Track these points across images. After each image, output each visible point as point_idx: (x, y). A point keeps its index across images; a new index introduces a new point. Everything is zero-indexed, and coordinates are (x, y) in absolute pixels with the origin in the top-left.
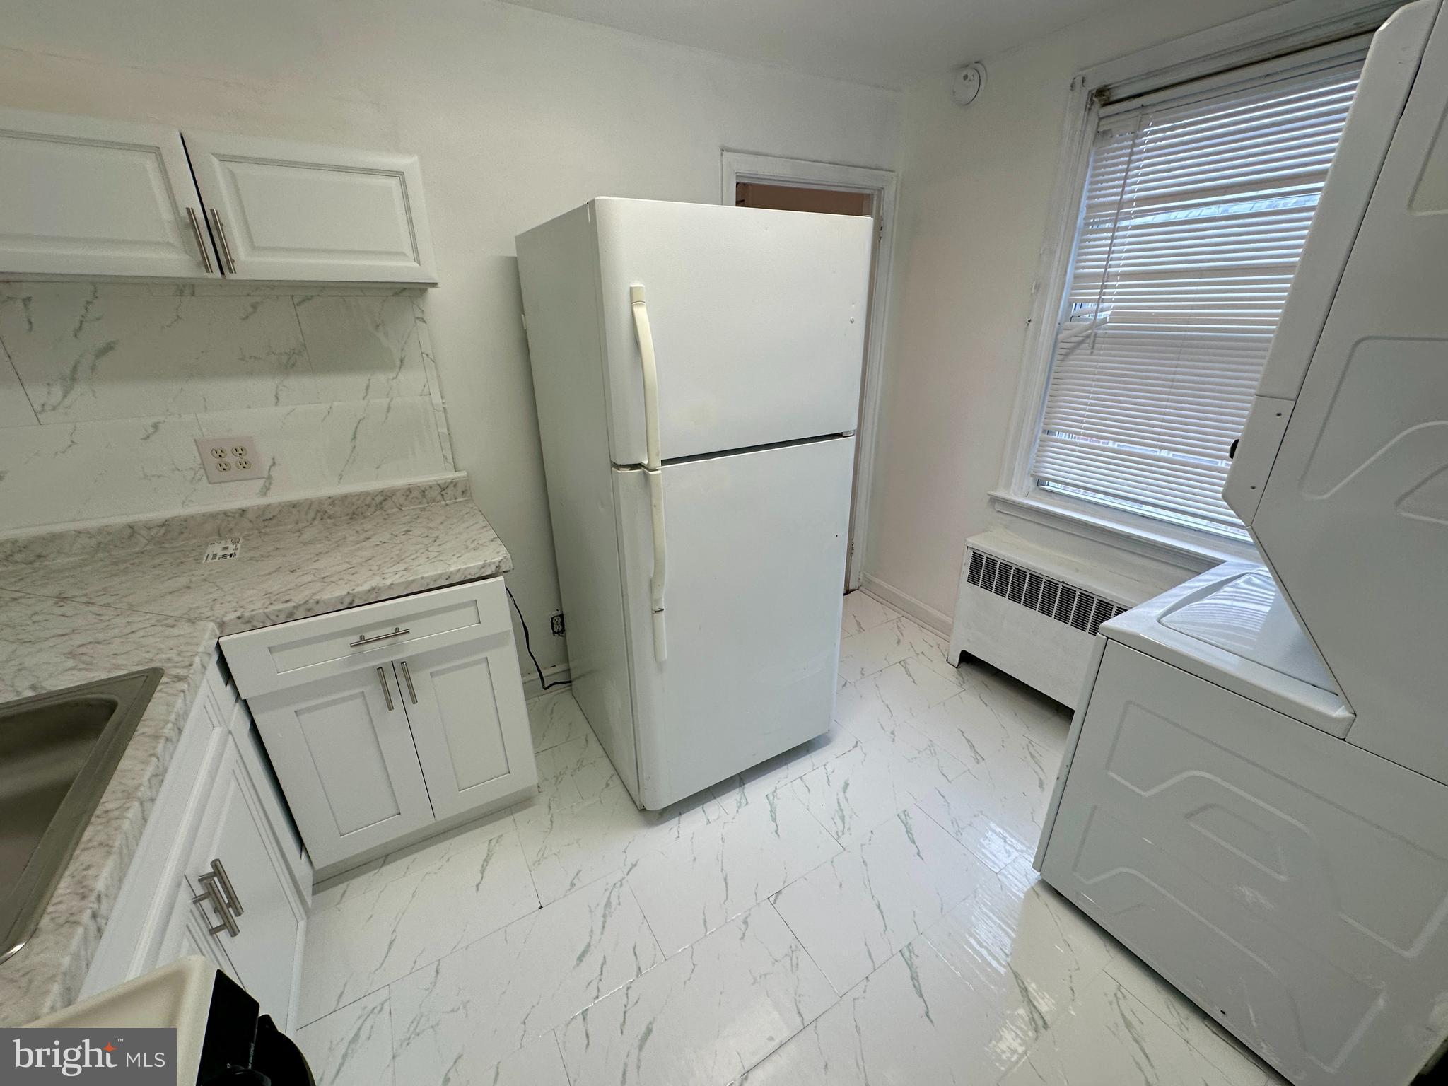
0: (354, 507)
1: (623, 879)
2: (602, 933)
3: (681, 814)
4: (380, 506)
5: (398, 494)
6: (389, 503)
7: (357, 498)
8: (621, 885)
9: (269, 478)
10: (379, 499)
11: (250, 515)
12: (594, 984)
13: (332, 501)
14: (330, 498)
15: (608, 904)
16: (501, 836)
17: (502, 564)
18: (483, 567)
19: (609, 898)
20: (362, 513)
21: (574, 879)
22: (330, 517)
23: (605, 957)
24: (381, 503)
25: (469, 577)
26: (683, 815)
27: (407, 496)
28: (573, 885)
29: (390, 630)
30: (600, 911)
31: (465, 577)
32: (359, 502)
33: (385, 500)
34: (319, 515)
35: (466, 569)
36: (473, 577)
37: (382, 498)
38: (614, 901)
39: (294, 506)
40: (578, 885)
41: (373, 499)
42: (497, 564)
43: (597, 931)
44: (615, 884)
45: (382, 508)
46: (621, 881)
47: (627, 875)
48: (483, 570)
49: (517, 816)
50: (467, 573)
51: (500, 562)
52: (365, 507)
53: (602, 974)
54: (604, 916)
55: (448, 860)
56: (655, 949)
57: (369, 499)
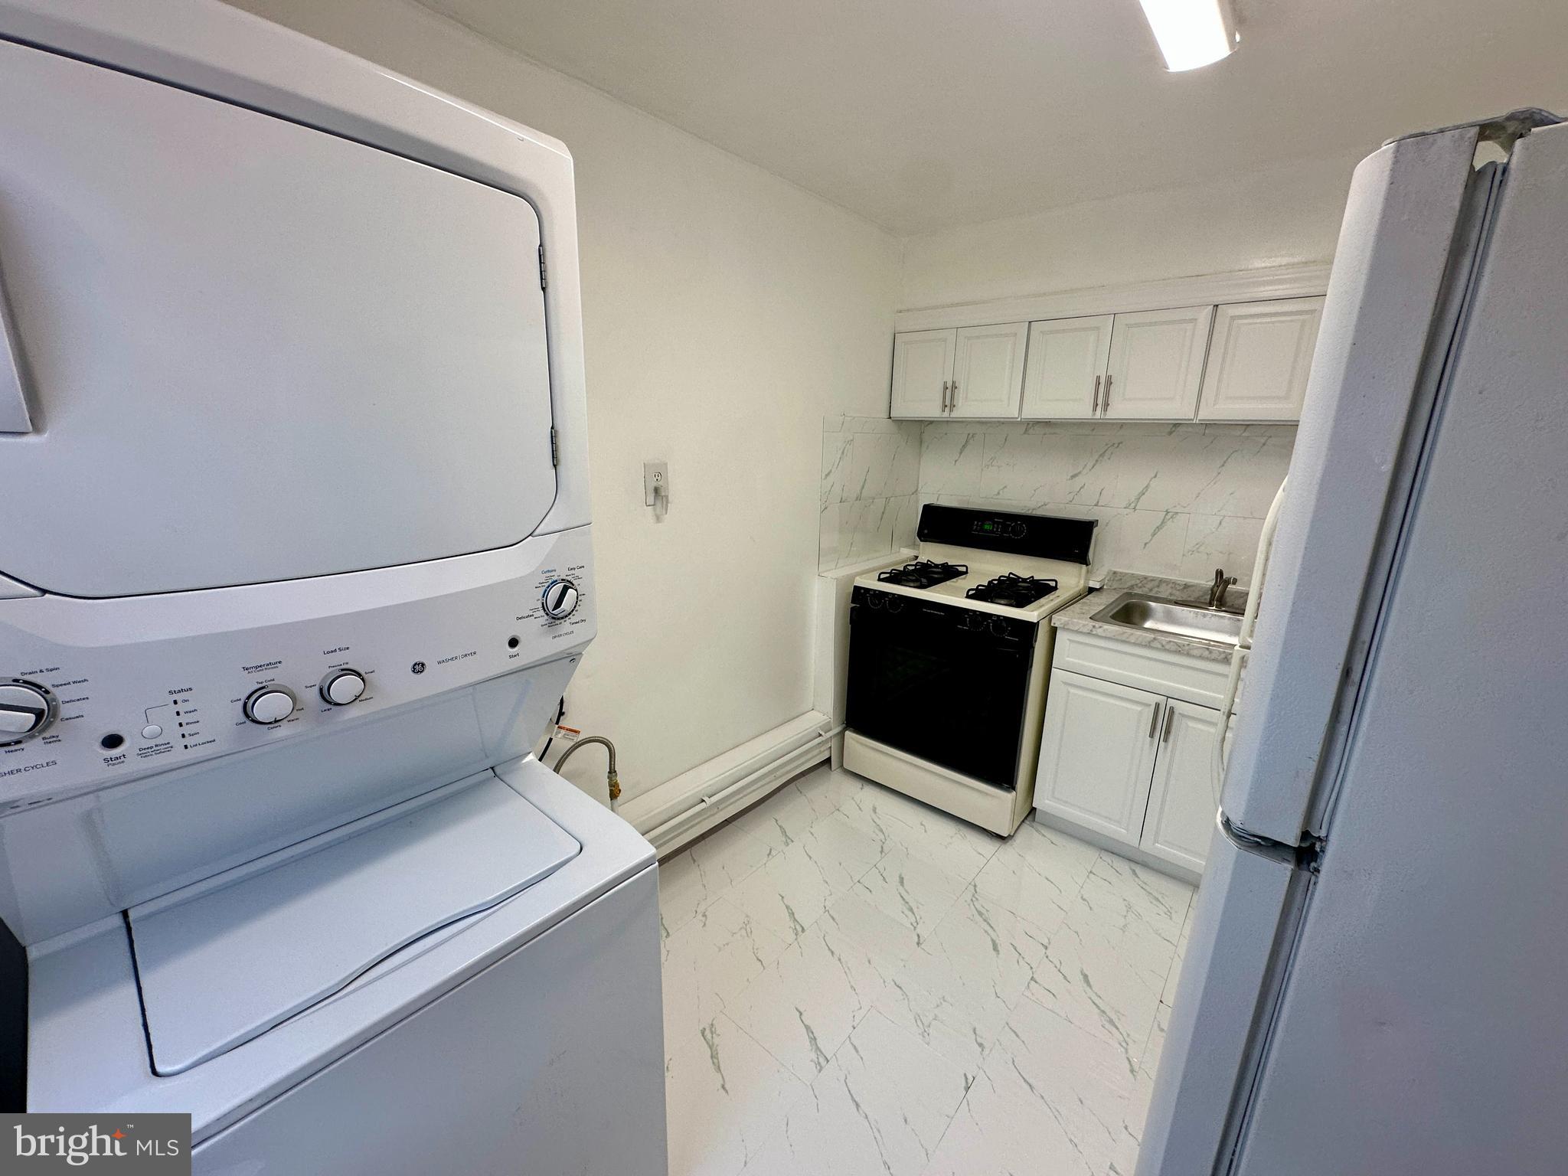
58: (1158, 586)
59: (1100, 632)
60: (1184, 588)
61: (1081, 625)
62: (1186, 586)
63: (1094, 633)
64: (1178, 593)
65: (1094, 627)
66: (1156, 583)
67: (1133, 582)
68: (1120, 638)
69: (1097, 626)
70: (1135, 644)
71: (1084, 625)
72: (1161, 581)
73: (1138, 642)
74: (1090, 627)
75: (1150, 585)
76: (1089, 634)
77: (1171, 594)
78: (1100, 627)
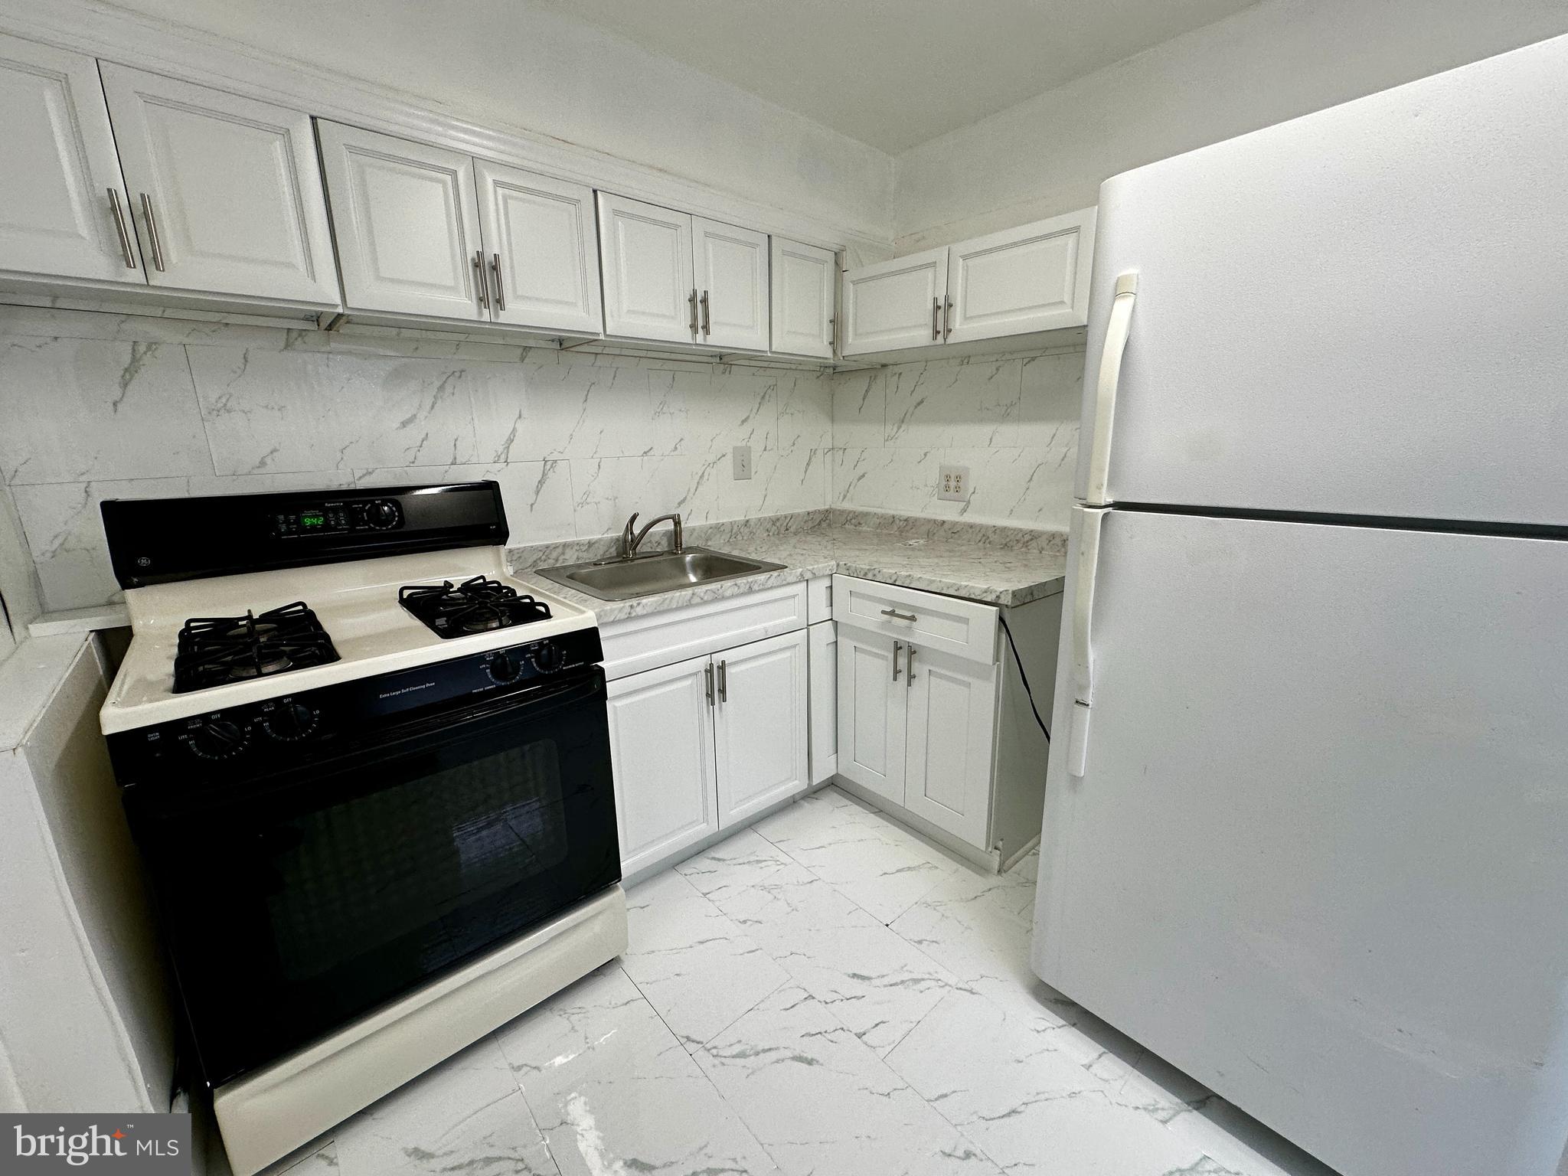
0: (1008, 540)
1: (950, 986)
2: (885, 986)
3: (1074, 1025)
4: (1026, 544)
5: (1044, 537)
6: (1034, 544)
7: (1012, 531)
8: (943, 987)
9: (969, 502)
10: (1027, 537)
11: (946, 526)
12: (835, 996)
13: (995, 529)
14: (994, 526)
15: (916, 981)
16: (937, 868)
17: (1002, 596)
18: (986, 592)
19: (923, 980)
20: (1012, 547)
21: (926, 940)
22: (990, 543)
23: (864, 997)
24: (1027, 542)
25: (973, 596)
26: (1074, 1029)
27: (1050, 541)
28: (920, 942)
29: (909, 614)
30: (906, 976)
31: (970, 594)
32: (1012, 537)
33: (1032, 539)
34: (984, 538)
35: (973, 587)
36: (975, 598)
37: (1030, 537)
38: (923, 985)
39: (971, 527)
40: (921, 947)
41: (1023, 536)
42: (998, 594)
43: (886, 981)
44: (940, 980)
45: (1027, 546)
46: (946, 984)
47: (957, 988)
48: (985, 595)
49: (962, 869)
50: (972, 591)
51: (1001, 593)
52: (1015, 542)
53: (848, 999)
54: (902, 982)
55: (897, 845)
56: (889, 1045)
57: (1020, 535)
58: (563, 553)
59: (639, 610)
60: (589, 547)
61: (616, 612)
62: (590, 544)
63: (633, 614)
64: (585, 553)
65: (632, 607)
66: (560, 550)
67: (535, 557)
68: (662, 609)
69: (635, 604)
70: (679, 609)
71: (621, 610)
72: (565, 546)
73: (680, 605)
74: (628, 610)
75: (554, 555)
76: (630, 618)
77: (578, 559)
78: (639, 604)
